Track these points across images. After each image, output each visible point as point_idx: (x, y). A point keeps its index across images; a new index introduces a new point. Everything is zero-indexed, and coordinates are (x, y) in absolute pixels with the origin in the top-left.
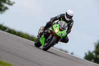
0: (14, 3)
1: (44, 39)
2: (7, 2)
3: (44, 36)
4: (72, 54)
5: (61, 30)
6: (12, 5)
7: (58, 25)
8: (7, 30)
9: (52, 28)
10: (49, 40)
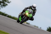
0: (11, 2)
1: (21, 18)
2: (7, 1)
3: (21, 17)
4: (40, 28)
5: (29, 14)
6: (9, 3)
7: (28, 11)
8: (7, 16)
9: (25, 13)
10: (23, 18)
